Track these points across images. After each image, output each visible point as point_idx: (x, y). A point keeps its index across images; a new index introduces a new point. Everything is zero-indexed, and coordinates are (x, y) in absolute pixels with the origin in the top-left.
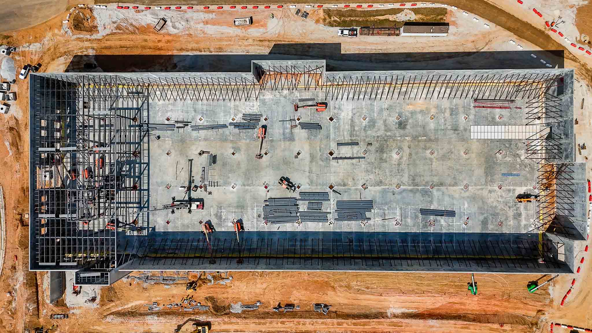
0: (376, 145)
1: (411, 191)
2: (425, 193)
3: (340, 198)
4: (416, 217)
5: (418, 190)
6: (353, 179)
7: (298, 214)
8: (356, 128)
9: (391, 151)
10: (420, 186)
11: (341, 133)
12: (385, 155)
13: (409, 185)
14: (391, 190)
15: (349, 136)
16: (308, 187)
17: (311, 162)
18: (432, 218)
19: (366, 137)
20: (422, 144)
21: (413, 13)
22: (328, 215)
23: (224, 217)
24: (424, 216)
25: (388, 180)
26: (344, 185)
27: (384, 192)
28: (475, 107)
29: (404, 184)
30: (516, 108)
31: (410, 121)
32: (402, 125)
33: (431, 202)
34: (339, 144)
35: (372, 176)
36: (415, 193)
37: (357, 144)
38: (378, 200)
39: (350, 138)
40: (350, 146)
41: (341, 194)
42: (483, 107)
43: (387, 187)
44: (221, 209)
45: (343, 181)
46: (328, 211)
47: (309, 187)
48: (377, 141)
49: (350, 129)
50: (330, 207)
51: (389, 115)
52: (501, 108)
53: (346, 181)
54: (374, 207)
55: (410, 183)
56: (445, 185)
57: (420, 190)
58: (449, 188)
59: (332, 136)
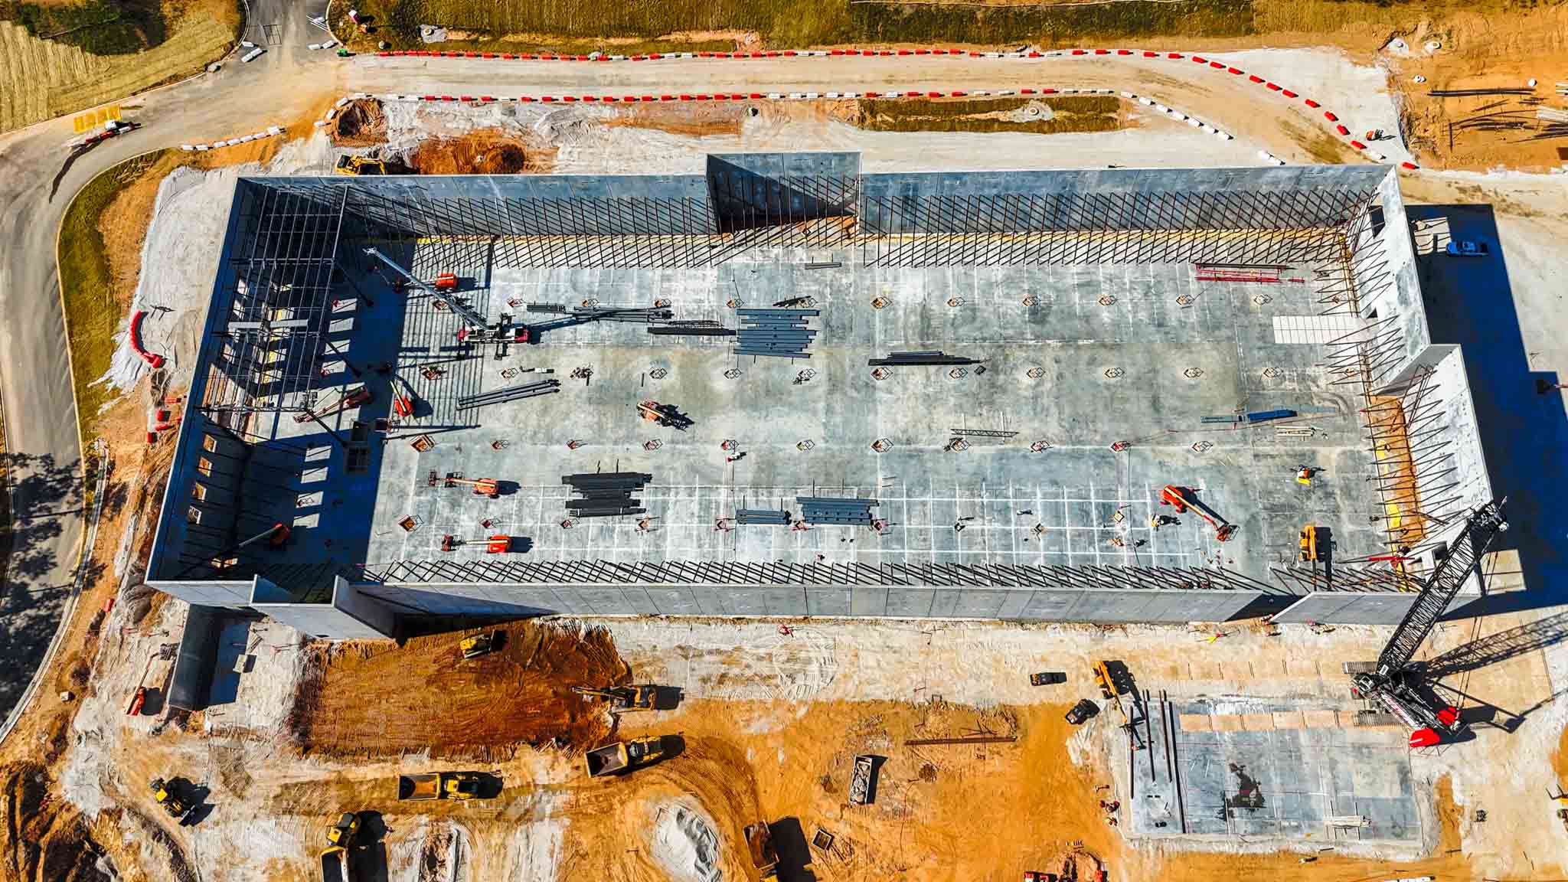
1: (1068, 454)
2: (1101, 459)
5: (1083, 452)
6: (930, 429)
8: (934, 323)
9: (1015, 367)
10: (1090, 444)
11: (901, 332)
12: (1002, 377)
13: (1064, 443)
14: (1021, 454)
15: (916, 337)
17: (831, 392)
19: (957, 339)
20: (1085, 356)
21: (1048, 108)
22: (872, 509)
26: (909, 442)
28: (1200, 279)
30: (1292, 280)
31: (1054, 308)
32: (1038, 314)
33: (1117, 480)
36: (1078, 459)
38: (989, 475)
39: (920, 342)
42: (1219, 279)
43: (1010, 446)
45: (905, 432)
48: (982, 347)
49: (919, 323)
50: (876, 492)
51: (1008, 296)
52: (1258, 280)
53: (911, 432)
55: (1064, 438)
56: (1148, 443)
57: (1088, 452)
58: (1158, 447)
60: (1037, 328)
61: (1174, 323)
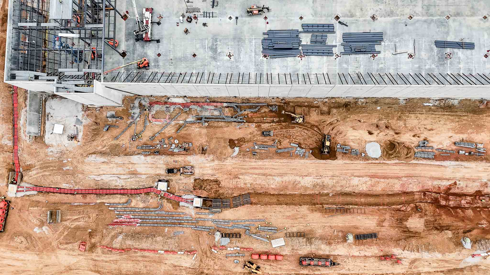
1: (425, 21)
2: (441, 24)
3: (347, 30)
4: (432, 49)
5: (432, 20)
6: (361, 9)
7: (300, 48)
10: (436, 16)
13: (423, 16)
14: (403, 21)
16: (311, 17)
18: (448, 50)
23: (219, 50)
24: (439, 49)
25: (399, 10)
26: (352, 16)
27: (395, 22)
29: (417, 15)
33: (447, 33)
35: (382, 6)
36: (430, 23)
38: (388, 32)
41: (347, 26)
43: (399, 17)
44: (216, 41)
45: (350, 12)
46: (334, 44)
47: (313, 18)
50: (336, 40)
53: (352, 11)
54: (385, 40)
55: (424, 13)
56: (462, 16)
57: (434, 20)
58: (467, 18)
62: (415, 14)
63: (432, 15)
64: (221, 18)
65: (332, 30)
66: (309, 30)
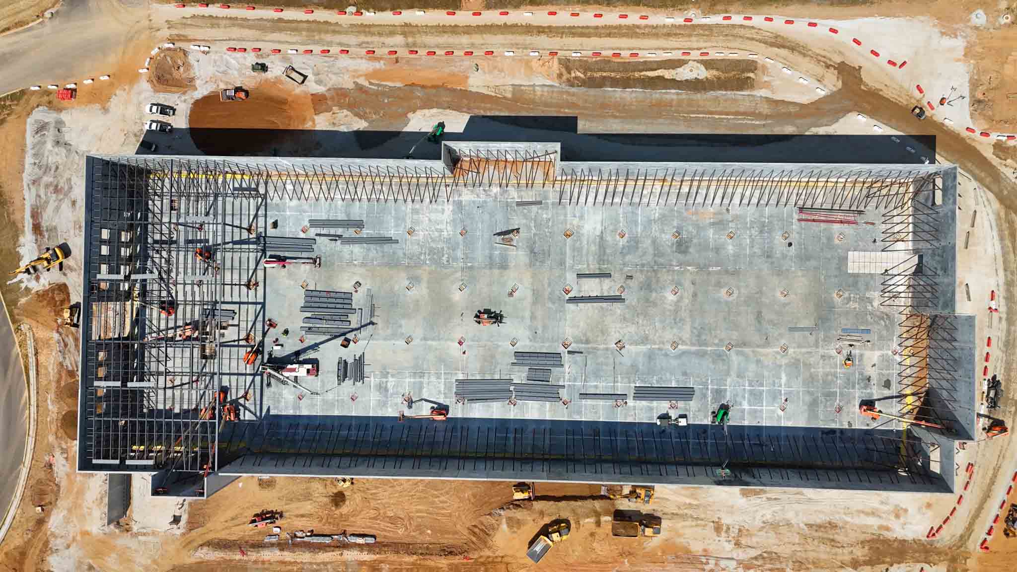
0: (640, 277)
1: (695, 353)
2: (718, 357)
4: (704, 396)
5: (706, 352)
6: (602, 333)
7: (512, 388)
8: (608, 251)
9: (663, 288)
10: (711, 346)
11: (584, 258)
12: (654, 295)
13: (693, 344)
14: (663, 352)
15: (595, 262)
16: (528, 343)
17: (535, 303)
19: (624, 264)
20: (713, 280)
21: (702, 68)
22: (561, 391)
23: (390, 390)
24: (716, 395)
25: (658, 335)
26: (587, 342)
27: (652, 354)
28: (800, 220)
29: (684, 343)
30: (867, 223)
31: (695, 241)
32: (682, 246)
33: (727, 372)
34: (580, 276)
35: (632, 329)
36: (702, 357)
37: (609, 275)
38: (641, 367)
39: (597, 266)
40: (597, 280)
42: (814, 221)
43: (656, 346)
44: (386, 376)
45: (585, 335)
46: (561, 383)
47: (531, 344)
48: (641, 271)
49: (597, 251)
50: (564, 378)
51: (663, 231)
52: (841, 222)
53: (589, 335)
55: (694, 341)
56: (750, 346)
57: (709, 352)
58: (756, 349)
59: (569, 262)
60: (681, 257)
61: (778, 255)
62: (680, 342)
63: (706, 345)
64: (393, 342)
65: (558, 363)
66: (525, 362)
